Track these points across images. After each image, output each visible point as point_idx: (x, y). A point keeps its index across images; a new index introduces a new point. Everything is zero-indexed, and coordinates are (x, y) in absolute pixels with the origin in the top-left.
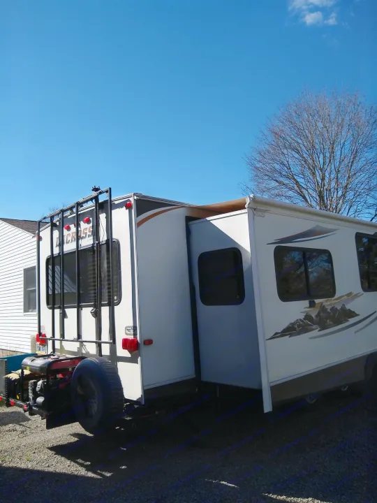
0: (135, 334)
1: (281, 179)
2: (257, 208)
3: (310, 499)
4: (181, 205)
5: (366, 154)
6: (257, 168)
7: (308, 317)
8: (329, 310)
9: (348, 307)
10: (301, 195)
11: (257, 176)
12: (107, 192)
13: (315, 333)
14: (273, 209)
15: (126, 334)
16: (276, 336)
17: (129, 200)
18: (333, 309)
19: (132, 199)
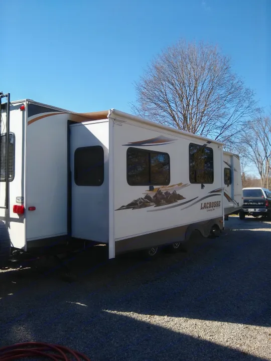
0: (22, 203)
1: (159, 103)
2: (117, 119)
3: (131, 313)
4: (65, 112)
5: (218, 91)
6: (143, 93)
7: (147, 197)
8: (163, 194)
9: (178, 192)
10: (171, 116)
11: (142, 98)
12: (7, 96)
13: (152, 208)
14: (128, 121)
15: (17, 202)
16: (122, 208)
17: (23, 104)
18: (167, 193)
19: (25, 103)
